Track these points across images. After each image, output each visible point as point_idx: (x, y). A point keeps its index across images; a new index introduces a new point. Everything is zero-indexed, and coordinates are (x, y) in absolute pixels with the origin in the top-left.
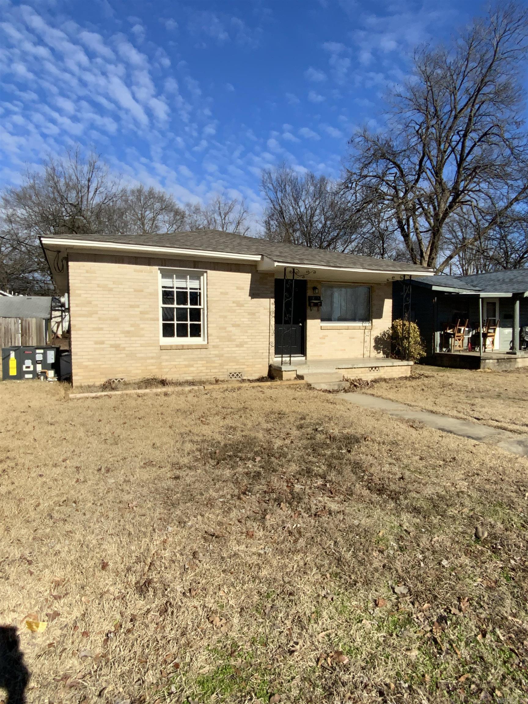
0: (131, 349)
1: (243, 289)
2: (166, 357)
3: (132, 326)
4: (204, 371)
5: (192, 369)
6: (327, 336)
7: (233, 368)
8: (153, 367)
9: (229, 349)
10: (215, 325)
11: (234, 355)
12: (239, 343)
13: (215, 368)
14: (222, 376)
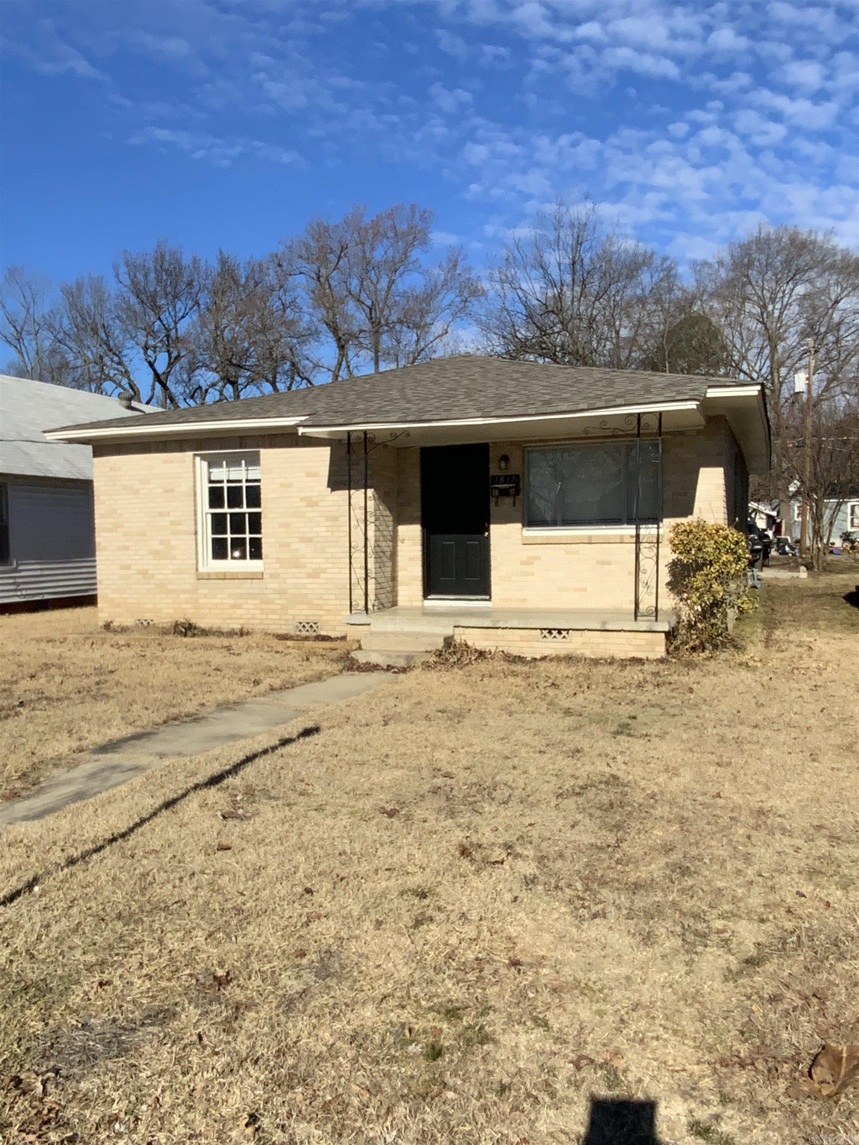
0: (161, 577)
1: (316, 475)
2: (205, 591)
3: (161, 543)
4: (259, 616)
5: (239, 611)
6: (539, 558)
7: (304, 613)
8: (189, 606)
9: (294, 581)
10: (272, 540)
11: (303, 591)
12: (311, 571)
13: (273, 612)
14: (284, 627)
